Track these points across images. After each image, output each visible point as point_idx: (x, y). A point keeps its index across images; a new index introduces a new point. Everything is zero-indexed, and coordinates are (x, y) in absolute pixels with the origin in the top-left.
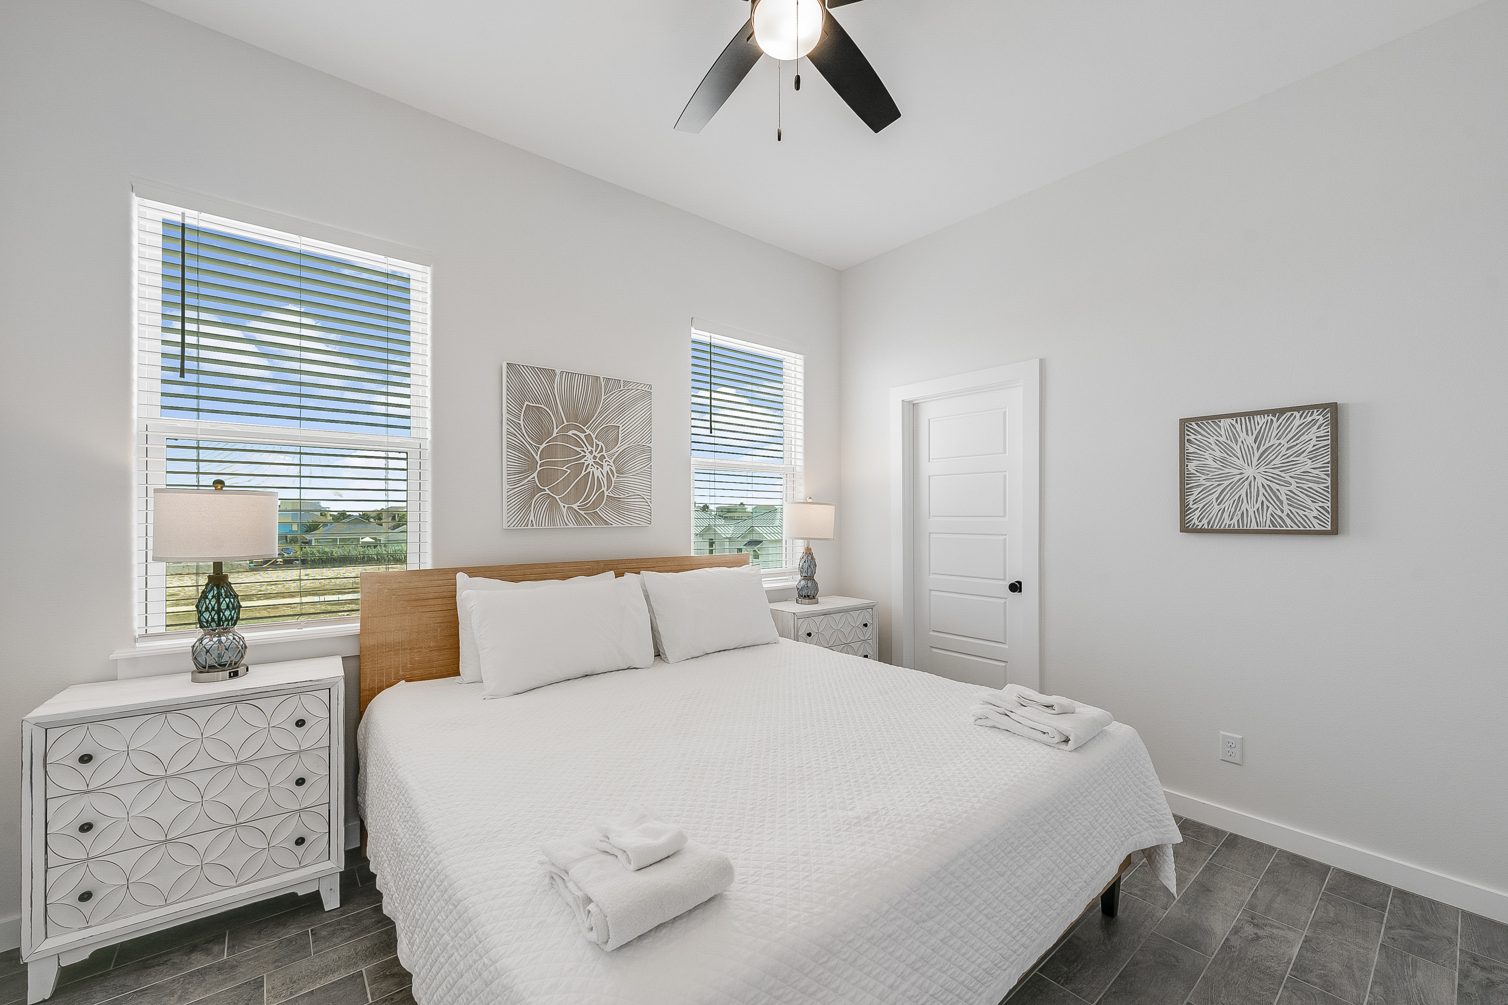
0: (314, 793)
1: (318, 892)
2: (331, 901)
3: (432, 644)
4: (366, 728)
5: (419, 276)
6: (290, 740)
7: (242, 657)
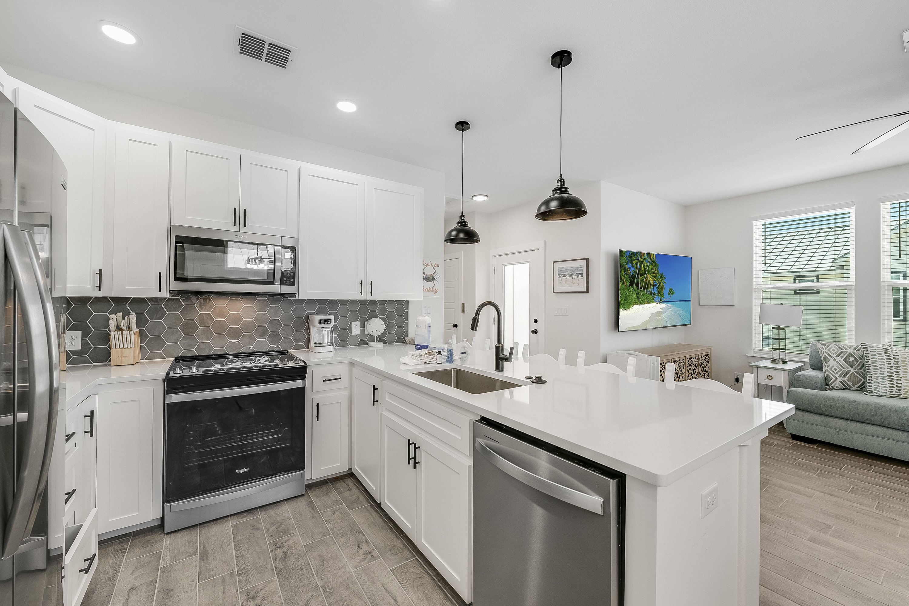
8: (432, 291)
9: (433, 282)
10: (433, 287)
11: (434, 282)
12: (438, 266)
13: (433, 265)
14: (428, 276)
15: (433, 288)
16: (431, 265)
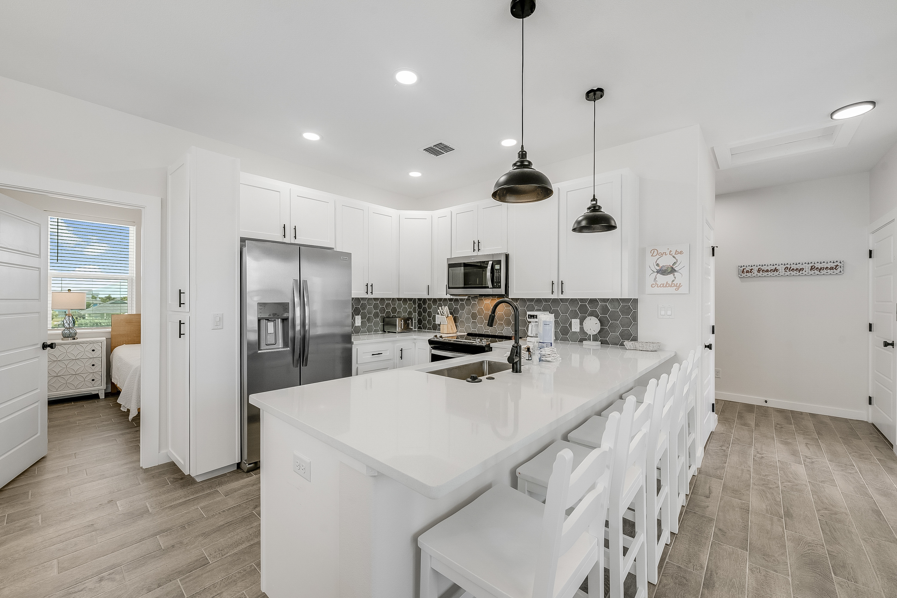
0: (97, 368)
1: (98, 394)
2: (102, 396)
3: (135, 335)
4: (113, 355)
5: (132, 229)
6: (91, 355)
7: (76, 335)
8: (671, 286)
9: (672, 274)
10: (673, 281)
11: (674, 275)
12: (681, 253)
13: (673, 253)
14: (664, 268)
15: (673, 283)
16: (670, 253)
